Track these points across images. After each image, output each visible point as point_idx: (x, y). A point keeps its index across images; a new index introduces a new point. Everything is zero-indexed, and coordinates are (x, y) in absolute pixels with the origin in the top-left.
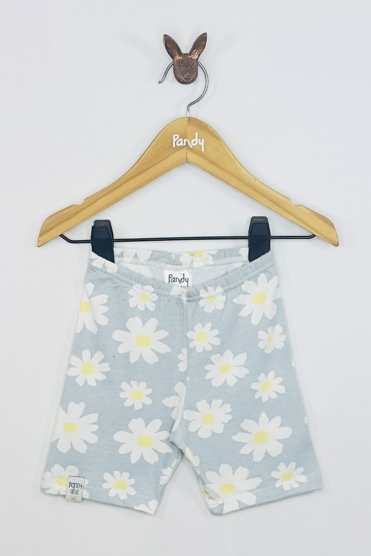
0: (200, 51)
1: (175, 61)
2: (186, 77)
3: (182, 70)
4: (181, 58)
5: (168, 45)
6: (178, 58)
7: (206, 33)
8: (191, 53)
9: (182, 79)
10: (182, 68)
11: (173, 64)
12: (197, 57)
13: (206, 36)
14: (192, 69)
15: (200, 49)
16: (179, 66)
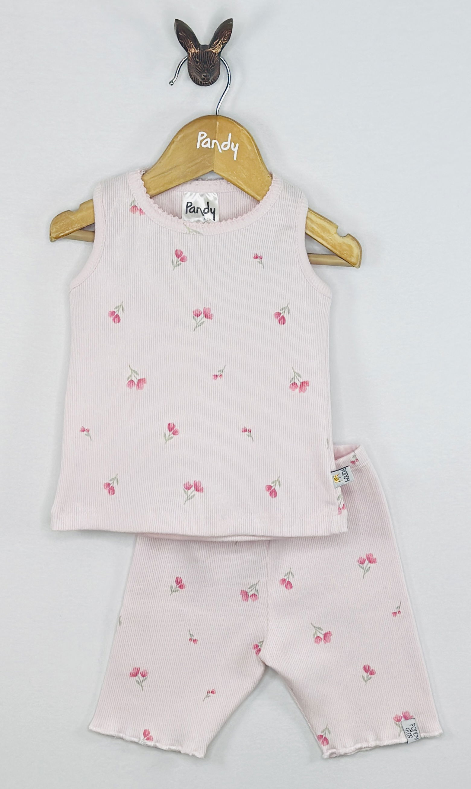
0: (224, 42)
1: (190, 55)
2: (203, 77)
3: (199, 68)
4: (198, 51)
5: (180, 34)
6: (193, 50)
7: (232, 19)
8: (212, 45)
9: (198, 80)
10: (198, 65)
11: (187, 59)
12: (219, 50)
13: (231, 23)
14: (212, 67)
15: (224, 40)
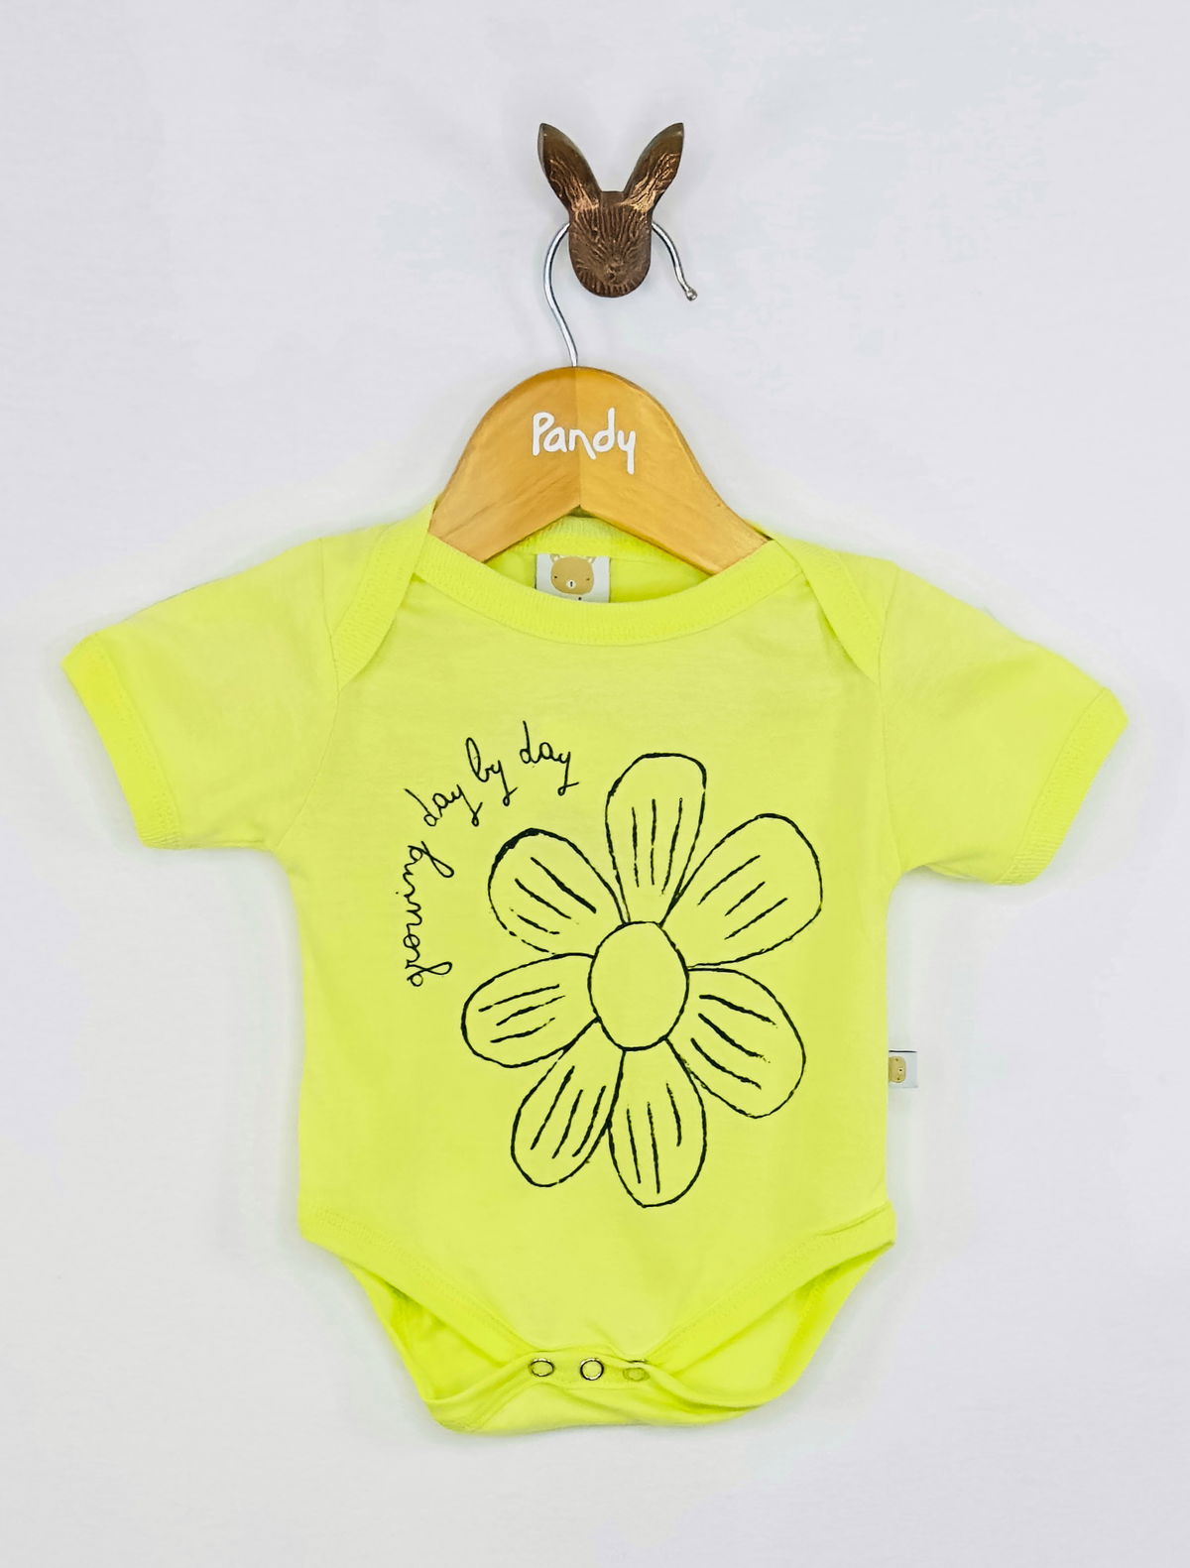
16: (588, 231)
